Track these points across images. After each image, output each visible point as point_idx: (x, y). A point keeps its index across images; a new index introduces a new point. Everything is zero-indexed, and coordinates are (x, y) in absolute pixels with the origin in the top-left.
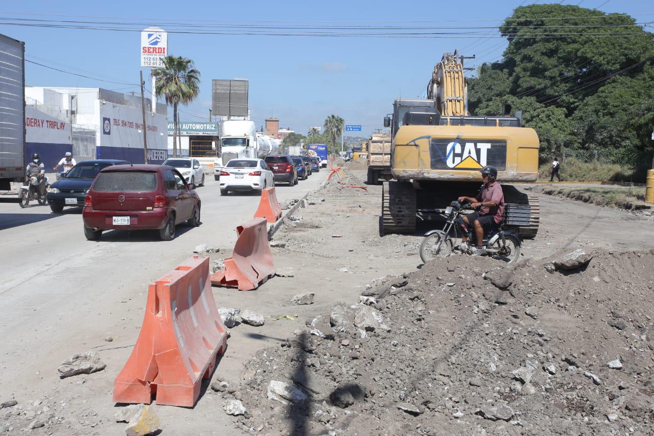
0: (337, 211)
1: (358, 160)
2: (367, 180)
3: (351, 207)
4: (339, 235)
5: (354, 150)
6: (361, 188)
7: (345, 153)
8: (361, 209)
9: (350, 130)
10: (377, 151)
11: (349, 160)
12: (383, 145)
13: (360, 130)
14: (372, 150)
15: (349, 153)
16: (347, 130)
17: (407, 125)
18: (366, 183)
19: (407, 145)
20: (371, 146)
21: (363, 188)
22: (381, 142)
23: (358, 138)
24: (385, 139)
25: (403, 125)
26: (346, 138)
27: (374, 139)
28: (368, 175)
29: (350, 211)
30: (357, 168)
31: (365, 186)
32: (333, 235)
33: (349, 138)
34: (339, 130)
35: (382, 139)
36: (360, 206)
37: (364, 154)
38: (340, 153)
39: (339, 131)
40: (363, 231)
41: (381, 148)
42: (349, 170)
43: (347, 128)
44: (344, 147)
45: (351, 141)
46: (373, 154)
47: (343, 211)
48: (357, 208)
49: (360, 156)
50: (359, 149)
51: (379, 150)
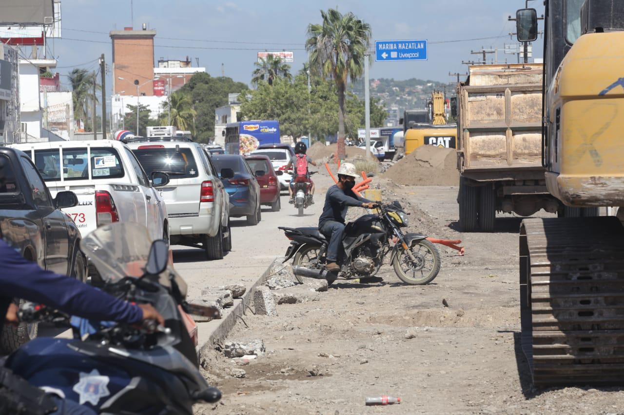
0: (372, 320)
1: (423, 152)
2: (457, 218)
3: (414, 307)
4: (390, 399)
5: (408, 121)
6: (441, 242)
7: (376, 133)
8: (448, 312)
9: (389, 58)
10: (486, 123)
11: (389, 156)
12: (507, 102)
13: (422, 54)
14: (470, 116)
15: (388, 134)
16: (380, 58)
17: (599, 30)
18: (455, 226)
19: (602, 96)
20: (468, 106)
21: (451, 244)
22: (499, 92)
23: (413, 82)
24: (512, 81)
25: (585, 31)
26: (374, 85)
27: (476, 82)
28: (460, 200)
29: (415, 320)
30: (420, 181)
31: (454, 235)
32: (371, 399)
33: (385, 84)
34: (356, 58)
35: (501, 82)
36: (445, 303)
37: (441, 133)
38: (361, 133)
39: (357, 62)
40: (465, 382)
41: (499, 113)
42: (394, 186)
43: (379, 52)
44: (371, 112)
45: (392, 94)
46: (474, 132)
47: (390, 320)
48: (435, 309)
49: (426, 140)
50: (424, 119)
51: (495, 117)
